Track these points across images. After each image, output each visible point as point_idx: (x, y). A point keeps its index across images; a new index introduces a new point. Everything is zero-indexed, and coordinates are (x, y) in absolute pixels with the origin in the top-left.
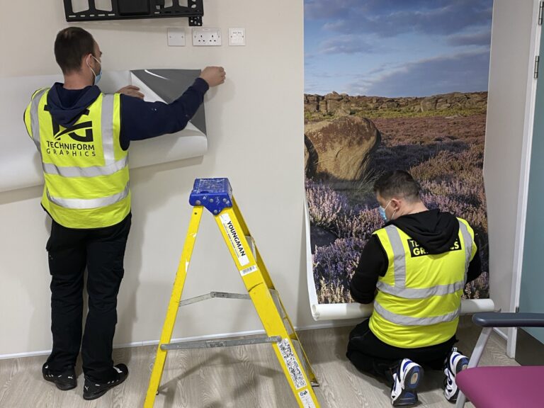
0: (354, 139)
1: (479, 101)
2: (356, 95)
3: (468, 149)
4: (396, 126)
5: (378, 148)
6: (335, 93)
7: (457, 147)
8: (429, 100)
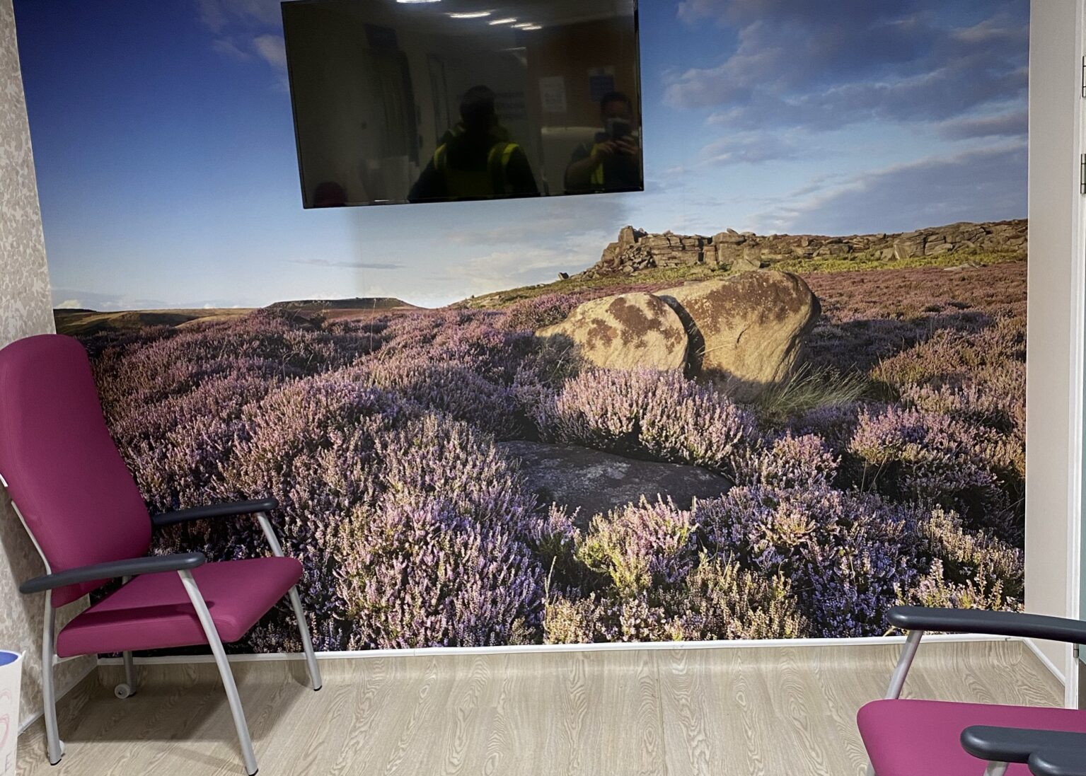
0: (770, 310)
1: (1009, 238)
2: (770, 233)
3: (992, 325)
4: (847, 286)
5: (816, 326)
6: (731, 231)
7: (970, 322)
8: (909, 239)
